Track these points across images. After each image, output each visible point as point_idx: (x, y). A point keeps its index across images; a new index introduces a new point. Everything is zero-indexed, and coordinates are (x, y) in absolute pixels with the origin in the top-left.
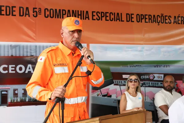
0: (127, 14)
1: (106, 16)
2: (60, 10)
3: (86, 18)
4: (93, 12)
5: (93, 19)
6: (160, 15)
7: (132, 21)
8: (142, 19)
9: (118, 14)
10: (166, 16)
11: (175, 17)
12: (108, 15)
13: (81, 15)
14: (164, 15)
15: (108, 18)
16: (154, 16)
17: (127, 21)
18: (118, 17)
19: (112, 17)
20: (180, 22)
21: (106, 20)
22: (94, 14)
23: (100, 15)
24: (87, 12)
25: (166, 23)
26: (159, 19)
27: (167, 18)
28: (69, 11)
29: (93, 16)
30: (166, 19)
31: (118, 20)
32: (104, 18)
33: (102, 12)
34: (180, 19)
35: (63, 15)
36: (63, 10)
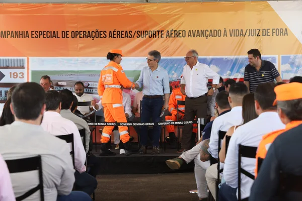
0: (62, 32)
1: (44, 35)
2: (5, 31)
3: (26, 36)
4: (32, 32)
5: (32, 37)
6: (95, 31)
7: (67, 38)
8: (76, 35)
9: (54, 32)
10: (100, 32)
11: (110, 32)
12: (45, 33)
13: (22, 34)
14: (99, 31)
15: (45, 36)
16: (89, 32)
17: (63, 38)
18: (54, 35)
19: (49, 34)
20: (115, 36)
21: (44, 37)
22: (33, 33)
23: (38, 34)
24: (27, 32)
25: (100, 37)
26: (94, 34)
27: (102, 33)
28: (12, 32)
29: (32, 34)
30: (100, 34)
31: (54, 37)
32: (42, 36)
33: (40, 32)
34: (115, 33)
35: (8, 35)
36: (8, 31)
